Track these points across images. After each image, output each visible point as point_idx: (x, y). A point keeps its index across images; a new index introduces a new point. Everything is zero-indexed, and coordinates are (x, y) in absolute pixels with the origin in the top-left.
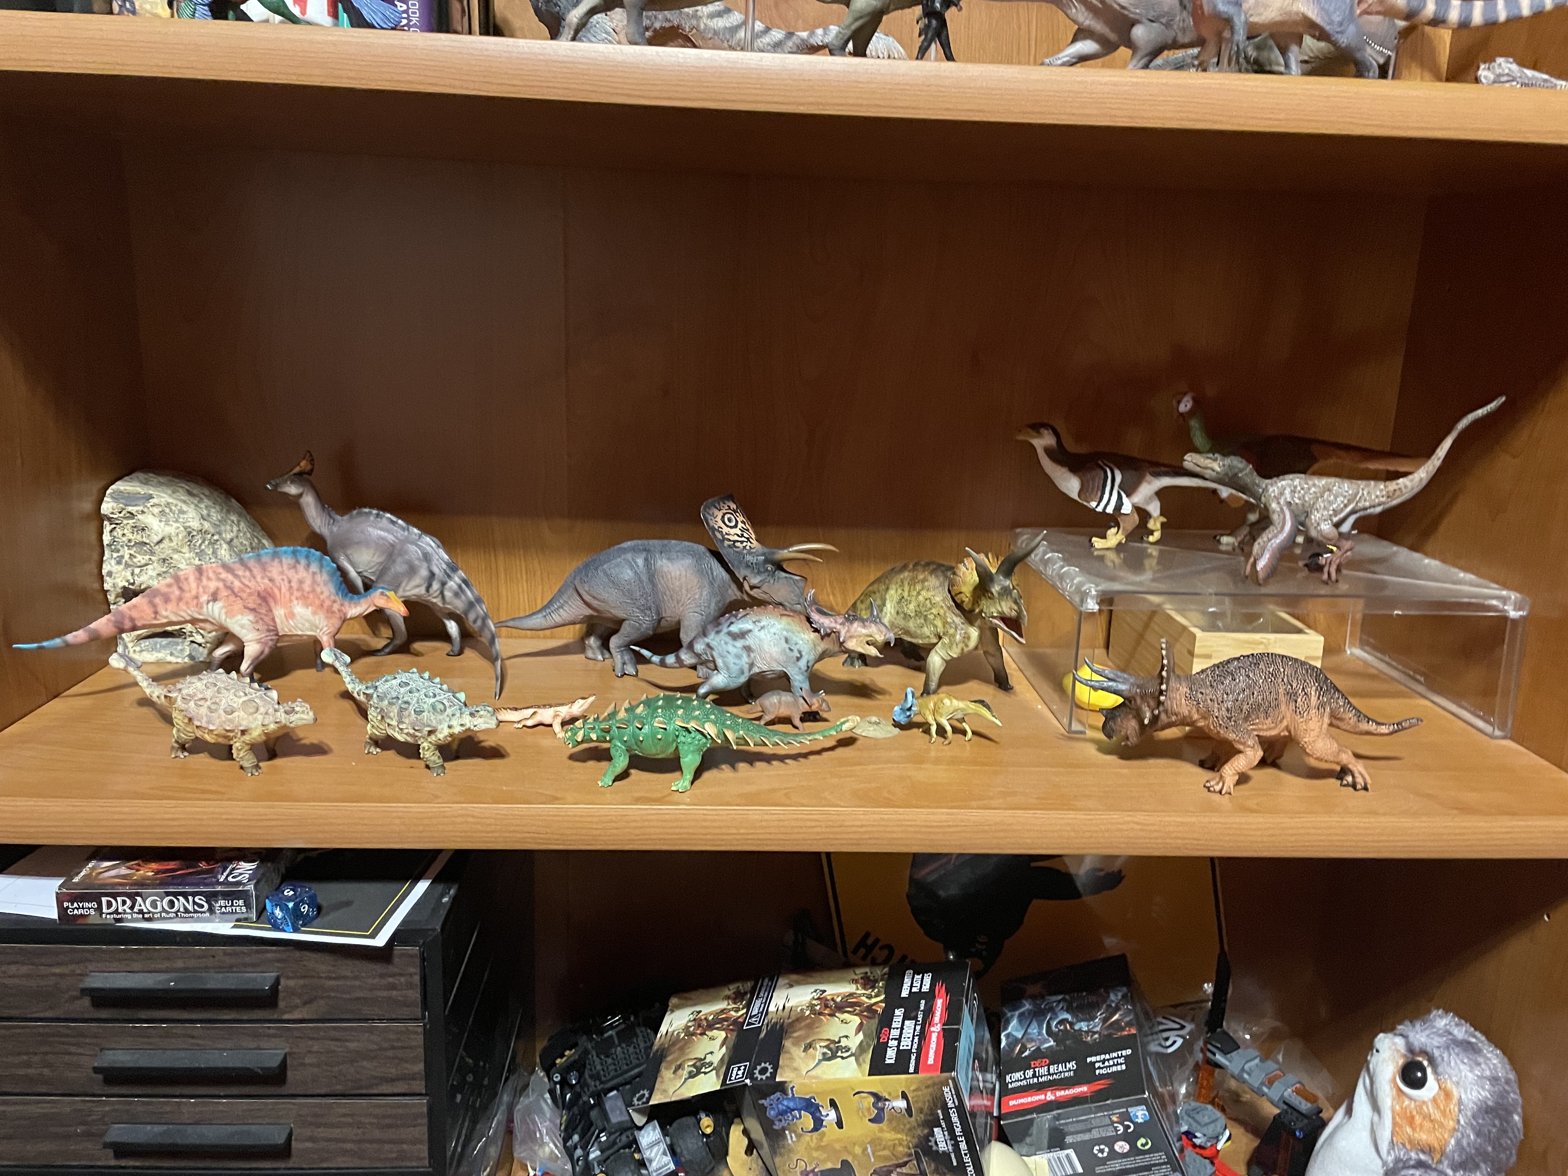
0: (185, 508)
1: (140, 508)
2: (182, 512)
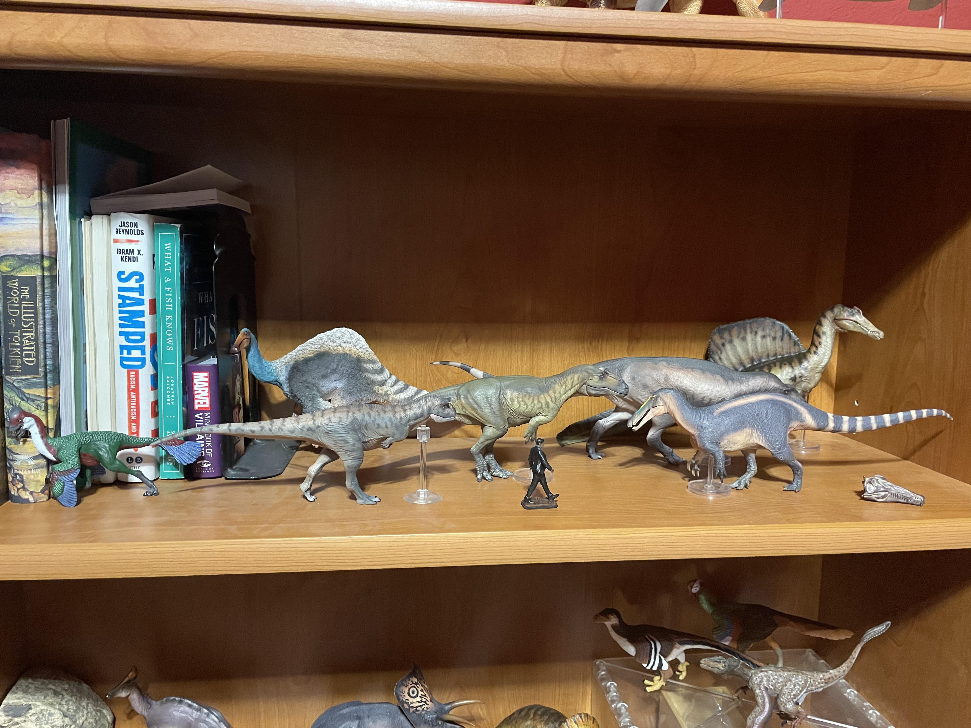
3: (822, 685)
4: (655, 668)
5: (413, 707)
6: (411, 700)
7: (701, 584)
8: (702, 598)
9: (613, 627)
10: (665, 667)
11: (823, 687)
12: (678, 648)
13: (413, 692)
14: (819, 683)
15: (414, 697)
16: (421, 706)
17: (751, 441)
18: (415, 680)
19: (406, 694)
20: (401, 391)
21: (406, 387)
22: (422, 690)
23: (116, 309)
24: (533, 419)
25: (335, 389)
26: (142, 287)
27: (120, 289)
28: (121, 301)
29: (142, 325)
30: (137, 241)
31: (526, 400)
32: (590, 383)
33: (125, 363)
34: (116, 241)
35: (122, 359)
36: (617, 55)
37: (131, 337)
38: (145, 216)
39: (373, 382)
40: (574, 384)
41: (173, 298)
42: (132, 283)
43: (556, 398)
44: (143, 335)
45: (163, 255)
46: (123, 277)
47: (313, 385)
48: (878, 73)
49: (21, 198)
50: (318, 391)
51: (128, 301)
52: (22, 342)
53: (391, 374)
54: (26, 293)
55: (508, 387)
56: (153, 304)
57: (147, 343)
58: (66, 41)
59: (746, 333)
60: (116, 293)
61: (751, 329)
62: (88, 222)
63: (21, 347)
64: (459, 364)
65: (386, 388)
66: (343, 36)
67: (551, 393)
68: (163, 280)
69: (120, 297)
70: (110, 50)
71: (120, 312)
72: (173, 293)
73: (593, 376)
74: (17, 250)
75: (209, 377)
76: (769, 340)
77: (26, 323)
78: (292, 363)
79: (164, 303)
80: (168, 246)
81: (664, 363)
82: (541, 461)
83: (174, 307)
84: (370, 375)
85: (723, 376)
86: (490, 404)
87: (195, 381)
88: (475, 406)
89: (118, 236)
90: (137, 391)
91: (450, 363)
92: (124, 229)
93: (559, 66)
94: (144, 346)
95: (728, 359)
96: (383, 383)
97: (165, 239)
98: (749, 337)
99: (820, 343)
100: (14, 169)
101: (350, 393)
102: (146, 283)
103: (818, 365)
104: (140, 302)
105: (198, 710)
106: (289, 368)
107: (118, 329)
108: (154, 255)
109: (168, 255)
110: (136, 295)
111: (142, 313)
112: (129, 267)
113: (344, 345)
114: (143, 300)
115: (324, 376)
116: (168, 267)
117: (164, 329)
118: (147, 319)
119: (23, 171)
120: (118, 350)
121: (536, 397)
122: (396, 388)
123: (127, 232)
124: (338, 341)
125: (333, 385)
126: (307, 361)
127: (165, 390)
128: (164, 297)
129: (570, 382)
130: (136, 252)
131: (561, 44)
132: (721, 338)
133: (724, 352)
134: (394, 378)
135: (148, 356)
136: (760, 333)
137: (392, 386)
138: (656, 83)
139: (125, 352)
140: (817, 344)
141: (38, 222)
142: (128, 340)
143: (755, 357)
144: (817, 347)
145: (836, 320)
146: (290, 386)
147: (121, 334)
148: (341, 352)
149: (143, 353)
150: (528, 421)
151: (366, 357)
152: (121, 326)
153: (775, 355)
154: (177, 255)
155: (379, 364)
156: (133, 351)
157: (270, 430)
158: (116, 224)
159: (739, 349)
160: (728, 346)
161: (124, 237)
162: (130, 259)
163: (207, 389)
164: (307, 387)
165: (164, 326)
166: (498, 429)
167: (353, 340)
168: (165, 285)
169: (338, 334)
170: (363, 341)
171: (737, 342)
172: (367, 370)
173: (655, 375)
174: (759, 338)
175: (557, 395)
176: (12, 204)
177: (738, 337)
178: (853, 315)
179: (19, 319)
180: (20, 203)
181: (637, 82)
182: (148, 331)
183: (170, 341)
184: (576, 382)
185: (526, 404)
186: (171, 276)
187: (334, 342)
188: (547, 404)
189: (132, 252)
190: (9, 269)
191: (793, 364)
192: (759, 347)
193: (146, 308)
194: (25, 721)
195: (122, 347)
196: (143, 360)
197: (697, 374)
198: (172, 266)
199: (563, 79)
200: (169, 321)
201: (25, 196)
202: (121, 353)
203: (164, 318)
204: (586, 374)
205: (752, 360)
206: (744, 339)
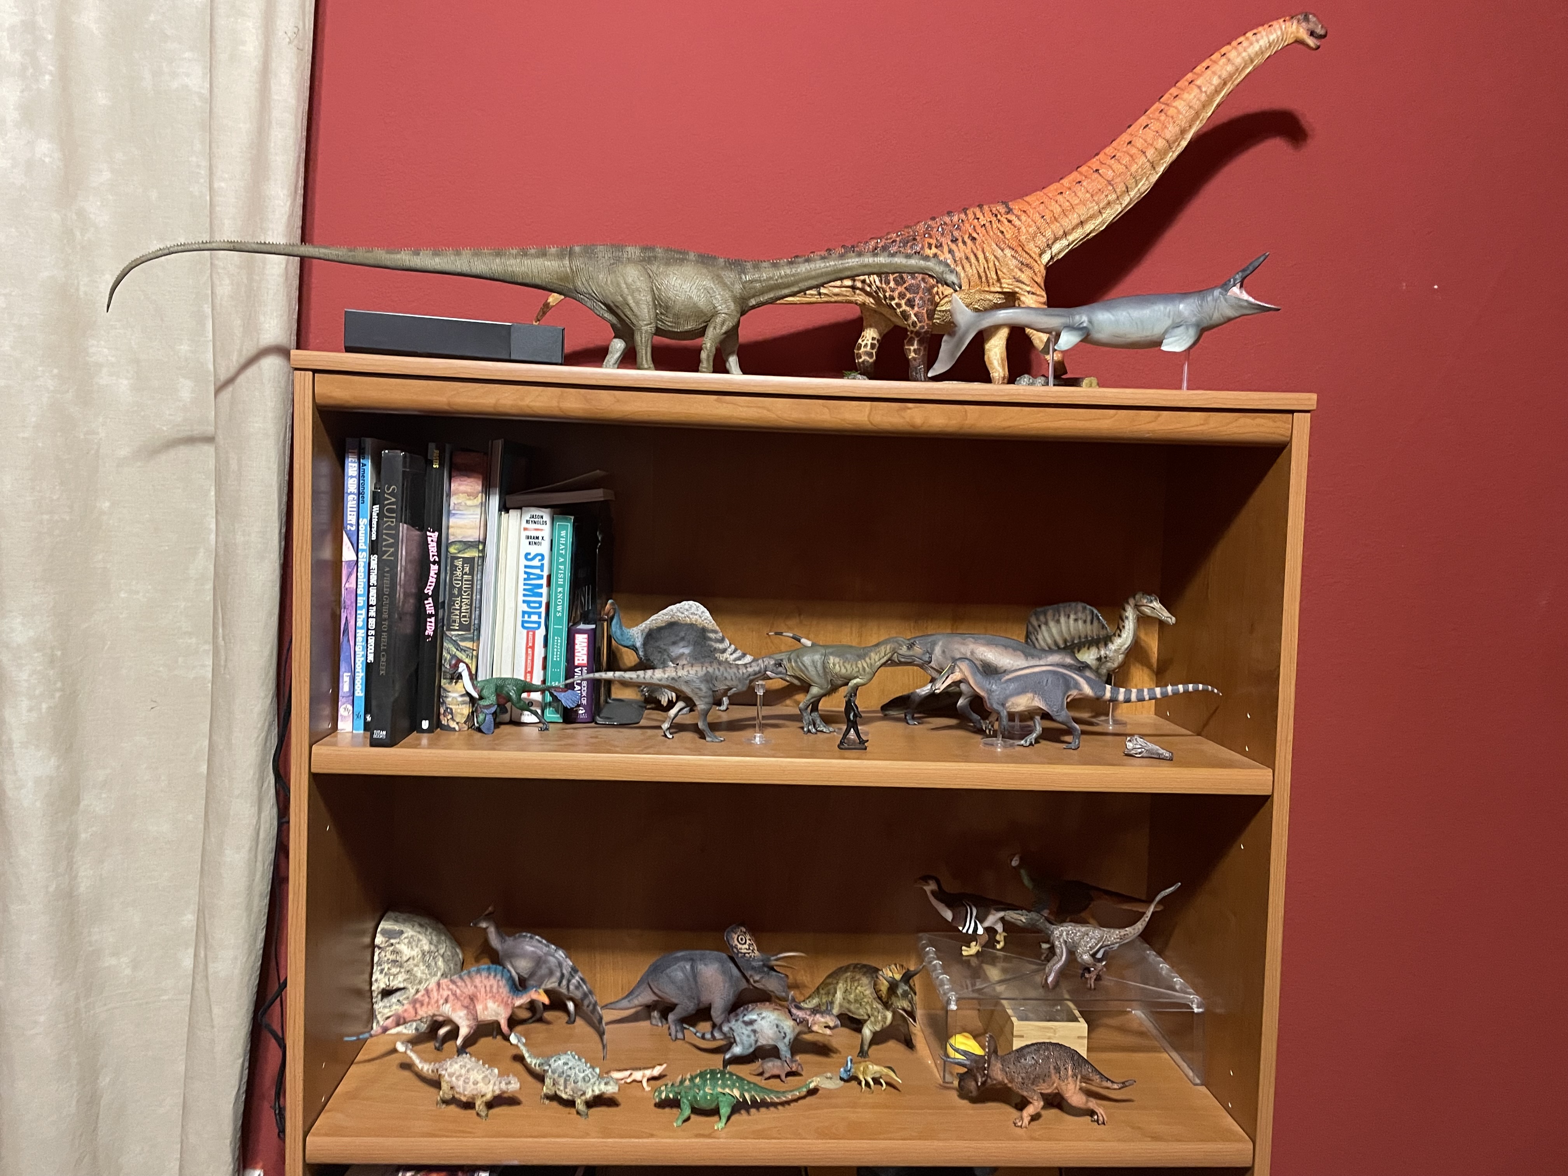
0: (421, 937)
1: (397, 940)
2: (419, 940)
3: (1118, 940)
4: (970, 932)
5: (741, 953)
6: (739, 946)
7: (1021, 859)
8: (1023, 872)
9: (933, 892)
10: (980, 931)
11: (1119, 942)
12: (994, 915)
13: (742, 939)
14: (1115, 938)
15: (743, 944)
16: (749, 953)
17: (1033, 704)
18: (744, 930)
19: (735, 939)
20: (739, 659)
21: (744, 655)
22: (750, 940)
23: (521, 582)
24: (852, 681)
25: (683, 654)
26: (543, 565)
27: (526, 567)
28: (526, 576)
29: (541, 595)
30: (542, 530)
31: (846, 665)
32: (900, 652)
33: (526, 625)
34: (525, 529)
35: (523, 622)
36: (909, 411)
37: (532, 605)
38: (548, 510)
39: (716, 650)
40: (887, 652)
41: (564, 574)
42: (536, 562)
43: (871, 664)
44: (540, 603)
45: (559, 540)
46: (529, 557)
47: (665, 650)
48: (1107, 421)
49: (470, 499)
50: (668, 656)
51: (532, 576)
52: (461, 606)
53: (730, 644)
54: (467, 569)
55: (831, 654)
56: (549, 577)
57: (543, 610)
58: (532, 404)
59: (1060, 616)
60: (522, 569)
61: (1064, 611)
62: (507, 515)
63: (460, 610)
64: (791, 635)
65: (726, 655)
66: (716, 400)
67: (867, 659)
68: (558, 559)
69: (526, 573)
70: (560, 409)
71: (525, 584)
72: (565, 570)
73: (902, 646)
74: (464, 537)
75: (588, 638)
76: (1080, 623)
77: (465, 592)
78: (647, 630)
79: (557, 578)
80: (563, 533)
81: (971, 639)
82: (854, 711)
83: (564, 581)
84: (713, 644)
85: (1023, 652)
86: (816, 667)
87: (577, 641)
88: (803, 668)
89: (527, 526)
90: (533, 648)
91: (784, 634)
92: (533, 520)
93: (866, 419)
94: (541, 612)
95: (1044, 640)
96: (724, 651)
97: (562, 528)
98: (1063, 620)
99: (1124, 627)
100: (466, 478)
101: (696, 659)
102: (546, 562)
103: (1121, 646)
104: (540, 577)
105: (546, 946)
106: (644, 634)
107: (521, 598)
108: (552, 541)
109: (563, 541)
110: (538, 571)
111: (541, 586)
112: (534, 550)
113: (691, 616)
114: (543, 576)
115: (674, 643)
116: (562, 550)
117: (556, 599)
118: (544, 590)
119: (472, 480)
120: (520, 614)
121: (854, 663)
122: (735, 656)
123: (535, 522)
124: (686, 613)
125: (681, 651)
126: (660, 629)
127: (553, 648)
128: (557, 573)
129: (883, 651)
130: (540, 538)
131: (868, 404)
132: (1038, 619)
133: (1040, 633)
134: (733, 647)
135: (543, 620)
136: (1072, 617)
137: (731, 654)
138: (938, 429)
139: (526, 616)
140: (1121, 627)
141: (479, 516)
142: (529, 607)
143: (1068, 638)
144: (1121, 631)
145: (1137, 607)
146: (645, 651)
147: (524, 602)
148: (689, 622)
149: (540, 617)
150: (847, 684)
151: (710, 627)
152: (524, 595)
153: (1086, 637)
154: (570, 540)
155: (721, 634)
156: (533, 616)
157: (644, 678)
158: (527, 517)
159: (1054, 631)
160: (1043, 628)
161: (531, 526)
162: (535, 543)
163: (586, 649)
164: (660, 652)
165: (556, 596)
166: (821, 688)
167: (699, 613)
168: (558, 564)
169: (687, 607)
170: (707, 614)
171: (1052, 624)
172: (711, 639)
173: (963, 649)
174: (1071, 622)
175: (873, 661)
176: (463, 504)
177: (1053, 620)
178: (1151, 602)
179: (460, 589)
180: (469, 503)
181: (925, 428)
182: (544, 600)
183: (559, 608)
184: (888, 651)
185: (845, 667)
186: (564, 556)
187: (683, 613)
188: (864, 669)
189: (538, 538)
190: (456, 551)
191: (1100, 645)
192: (1072, 629)
193: (544, 582)
194: (399, 943)
195: (524, 613)
196: (539, 623)
197: (1000, 650)
198: (566, 549)
199: (870, 427)
200: (560, 592)
201: (472, 498)
202: (523, 617)
203: (556, 589)
204: (896, 644)
205: (1065, 641)
206: (1058, 621)
